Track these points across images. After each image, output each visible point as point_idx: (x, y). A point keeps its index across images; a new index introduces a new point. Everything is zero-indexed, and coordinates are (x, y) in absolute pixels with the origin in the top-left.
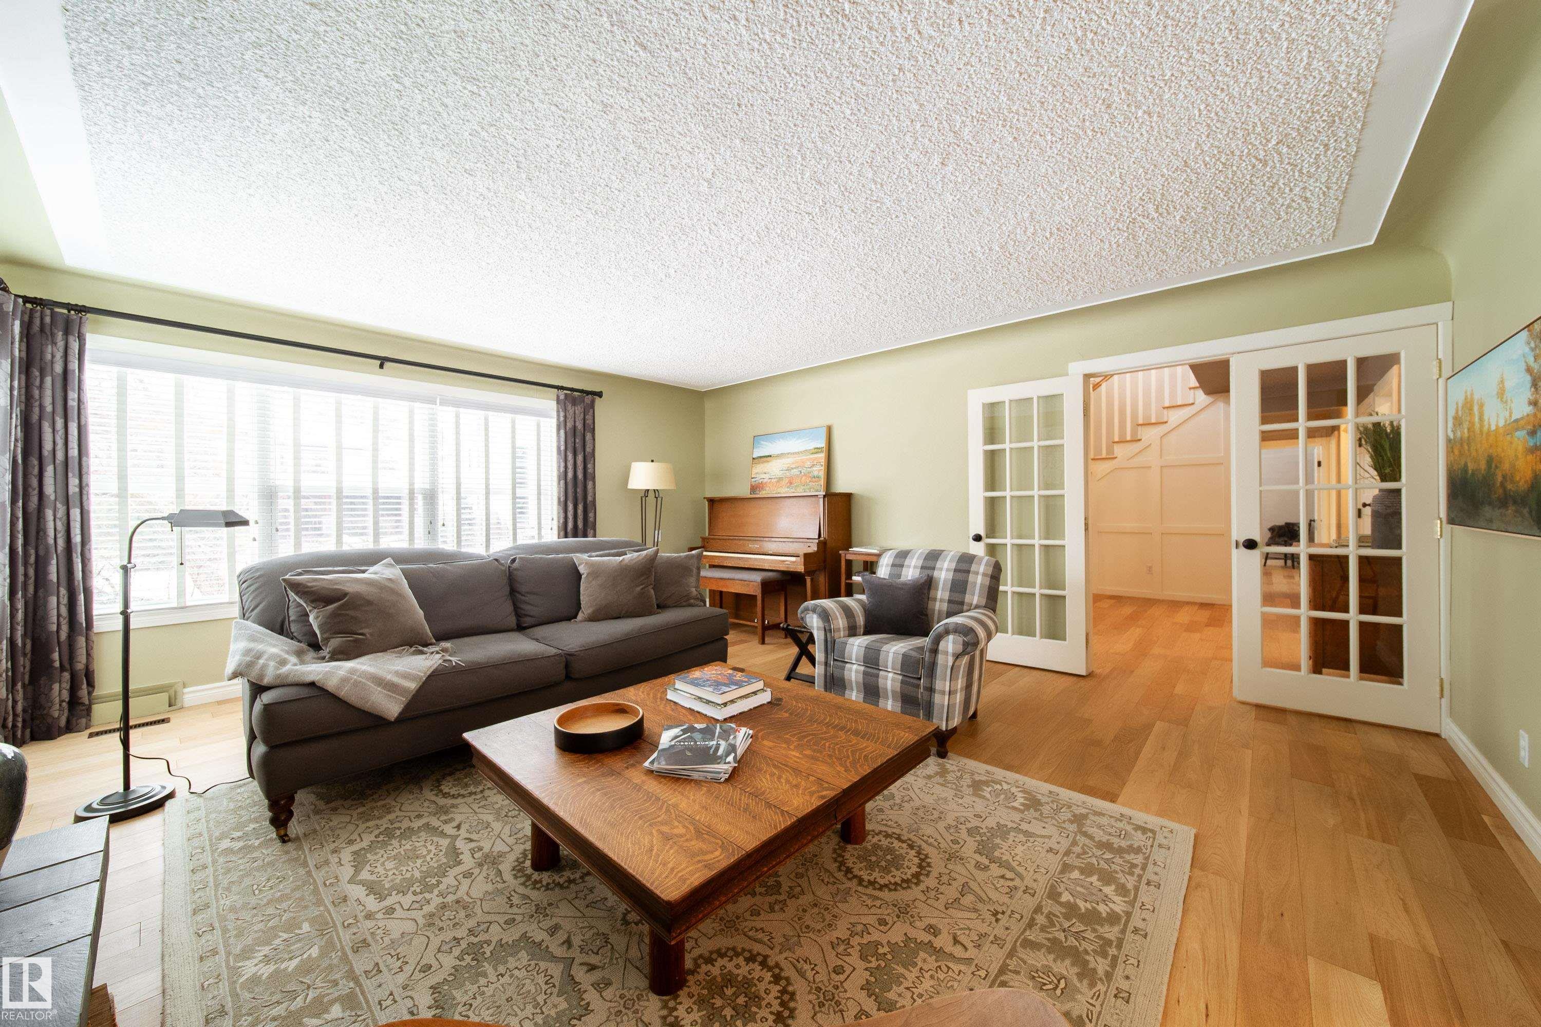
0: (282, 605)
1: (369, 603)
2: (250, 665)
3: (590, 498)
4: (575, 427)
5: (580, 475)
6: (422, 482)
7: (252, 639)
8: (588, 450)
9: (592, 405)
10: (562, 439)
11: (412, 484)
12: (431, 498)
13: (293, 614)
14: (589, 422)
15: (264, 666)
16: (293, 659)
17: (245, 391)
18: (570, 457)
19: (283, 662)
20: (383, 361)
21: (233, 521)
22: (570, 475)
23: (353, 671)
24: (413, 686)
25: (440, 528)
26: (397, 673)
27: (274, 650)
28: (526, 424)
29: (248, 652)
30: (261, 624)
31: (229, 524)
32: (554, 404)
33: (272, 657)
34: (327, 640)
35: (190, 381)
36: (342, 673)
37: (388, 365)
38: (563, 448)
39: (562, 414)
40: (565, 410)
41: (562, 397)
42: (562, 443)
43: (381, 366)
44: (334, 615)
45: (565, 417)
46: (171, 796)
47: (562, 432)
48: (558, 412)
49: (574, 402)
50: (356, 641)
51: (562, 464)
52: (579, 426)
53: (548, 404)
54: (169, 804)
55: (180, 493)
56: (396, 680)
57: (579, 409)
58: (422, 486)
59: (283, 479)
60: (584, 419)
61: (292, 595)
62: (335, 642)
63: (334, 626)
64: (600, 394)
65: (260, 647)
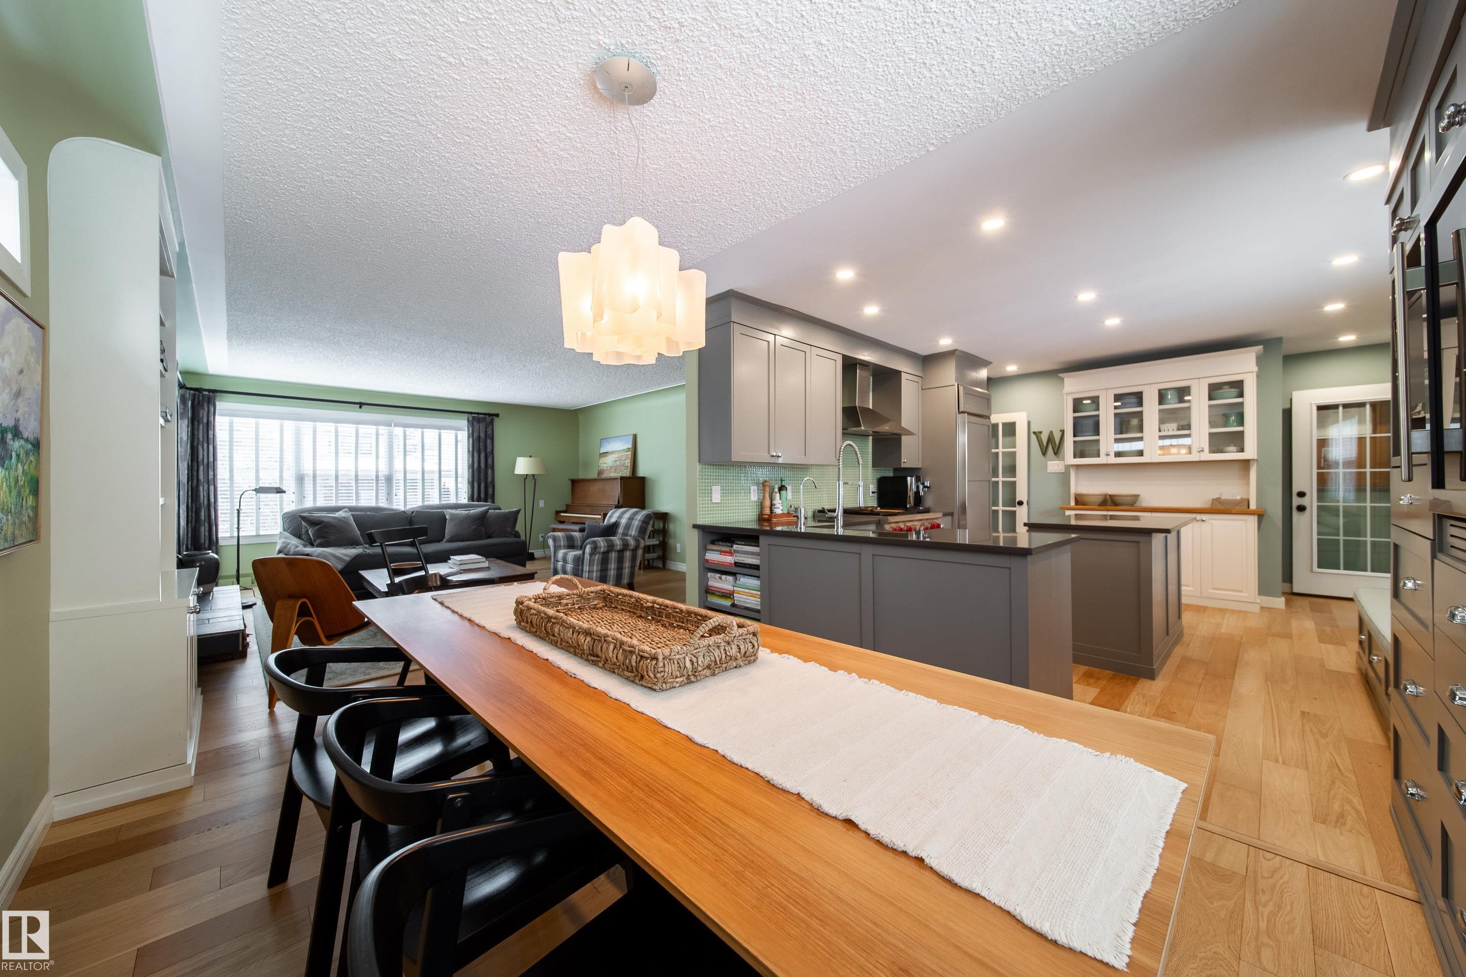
0: (300, 526)
1: (333, 526)
2: (285, 547)
3: (489, 480)
4: (479, 437)
5: (483, 465)
6: (384, 470)
7: (286, 538)
8: (489, 450)
9: (492, 422)
10: (471, 444)
11: (377, 472)
12: (389, 479)
13: (303, 531)
14: (489, 432)
15: (290, 548)
16: (301, 546)
17: (289, 425)
18: (476, 455)
19: (297, 547)
20: (361, 405)
21: (279, 491)
22: (476, 465)
23: (324, 551)
24: (348, 559)
25: (395, 497)
26: (342, 554)
27: (294, 542)
28: (448, 436)
29: (284, 543)
30: (290, 533)
31: (278, 492)
32: (466, 422)
33: (294, 545)
34: (315, 540)
35: (261, 421)
36: (319, 551)
37: (364, 407)
38: (471, 449)
39: (471, 429)
40: (473, 427)
41: (471, 419)
42: (471, 446)
43: (360, 407)
44: (318, 530)
45: (473, 430)
46: (255, 604)
47: (471, 439)
48: (468, 428)
49: (479, 421)
50: (327, 541)
51: (471, 459)
52: (482, 435)
53: (463, 423)
54: (254, 607)
55: (257, 479)
56: (341, 556)
57: (482, 426)
58: (384, 473)
59: (307, 468)
60: (486, 432)
61: (303, 523)
62: (318, 541)
63: (318, 535)
64: (497, 415)
65: (289, 541)
